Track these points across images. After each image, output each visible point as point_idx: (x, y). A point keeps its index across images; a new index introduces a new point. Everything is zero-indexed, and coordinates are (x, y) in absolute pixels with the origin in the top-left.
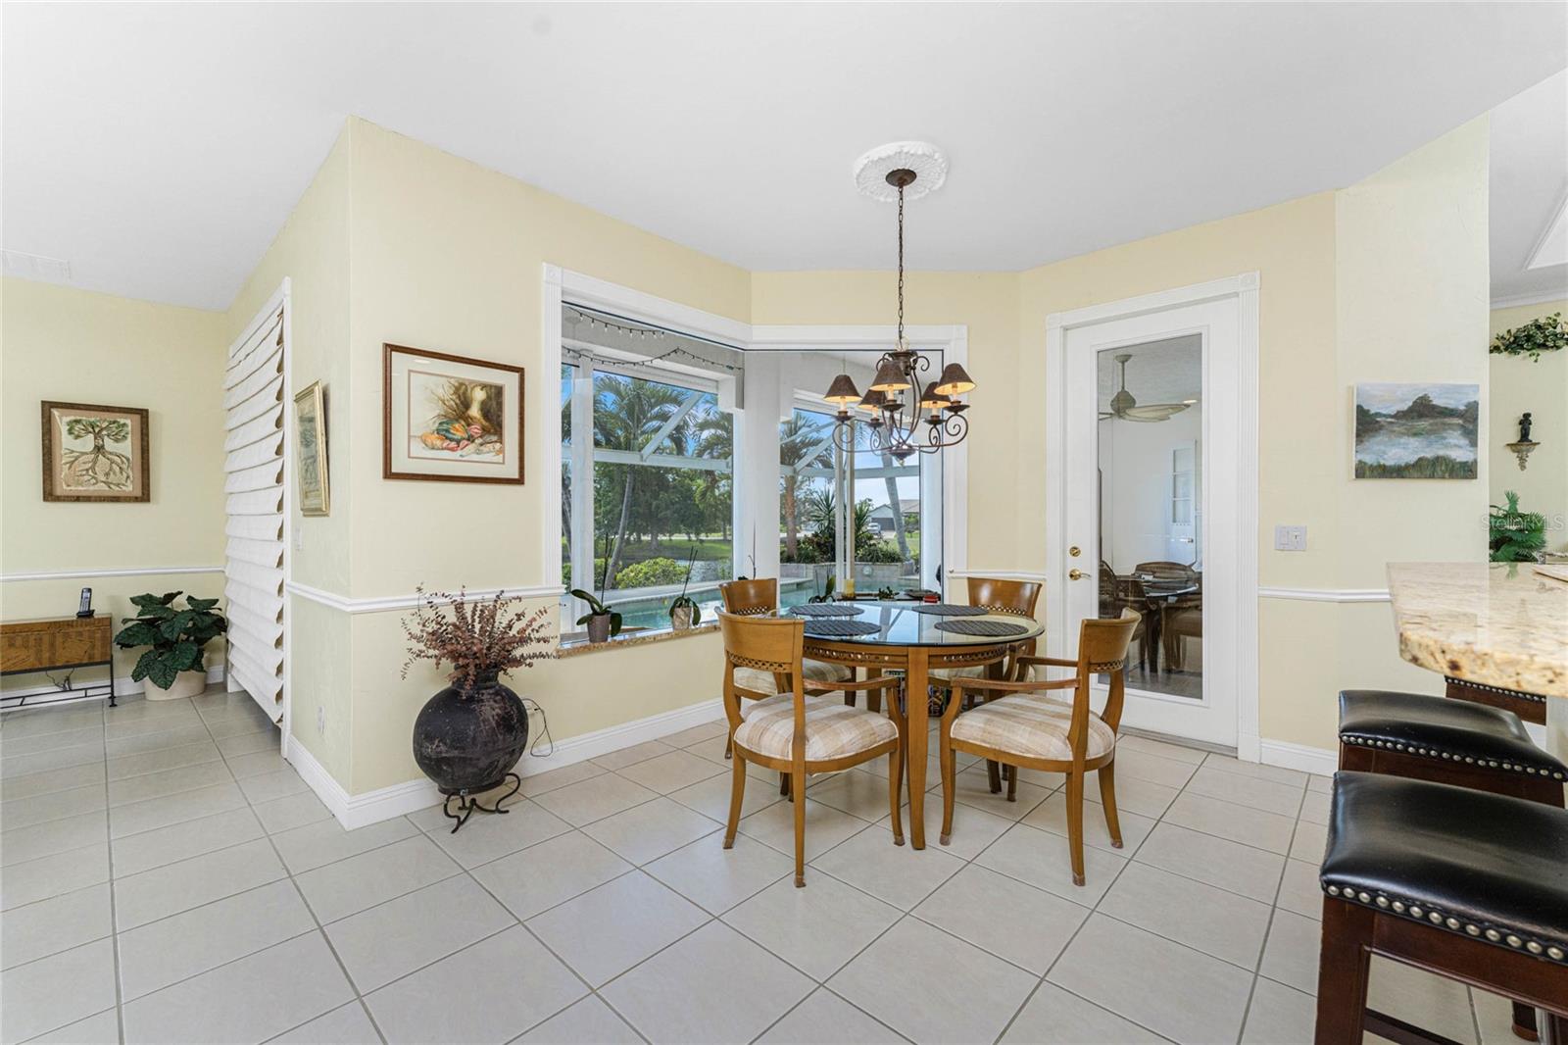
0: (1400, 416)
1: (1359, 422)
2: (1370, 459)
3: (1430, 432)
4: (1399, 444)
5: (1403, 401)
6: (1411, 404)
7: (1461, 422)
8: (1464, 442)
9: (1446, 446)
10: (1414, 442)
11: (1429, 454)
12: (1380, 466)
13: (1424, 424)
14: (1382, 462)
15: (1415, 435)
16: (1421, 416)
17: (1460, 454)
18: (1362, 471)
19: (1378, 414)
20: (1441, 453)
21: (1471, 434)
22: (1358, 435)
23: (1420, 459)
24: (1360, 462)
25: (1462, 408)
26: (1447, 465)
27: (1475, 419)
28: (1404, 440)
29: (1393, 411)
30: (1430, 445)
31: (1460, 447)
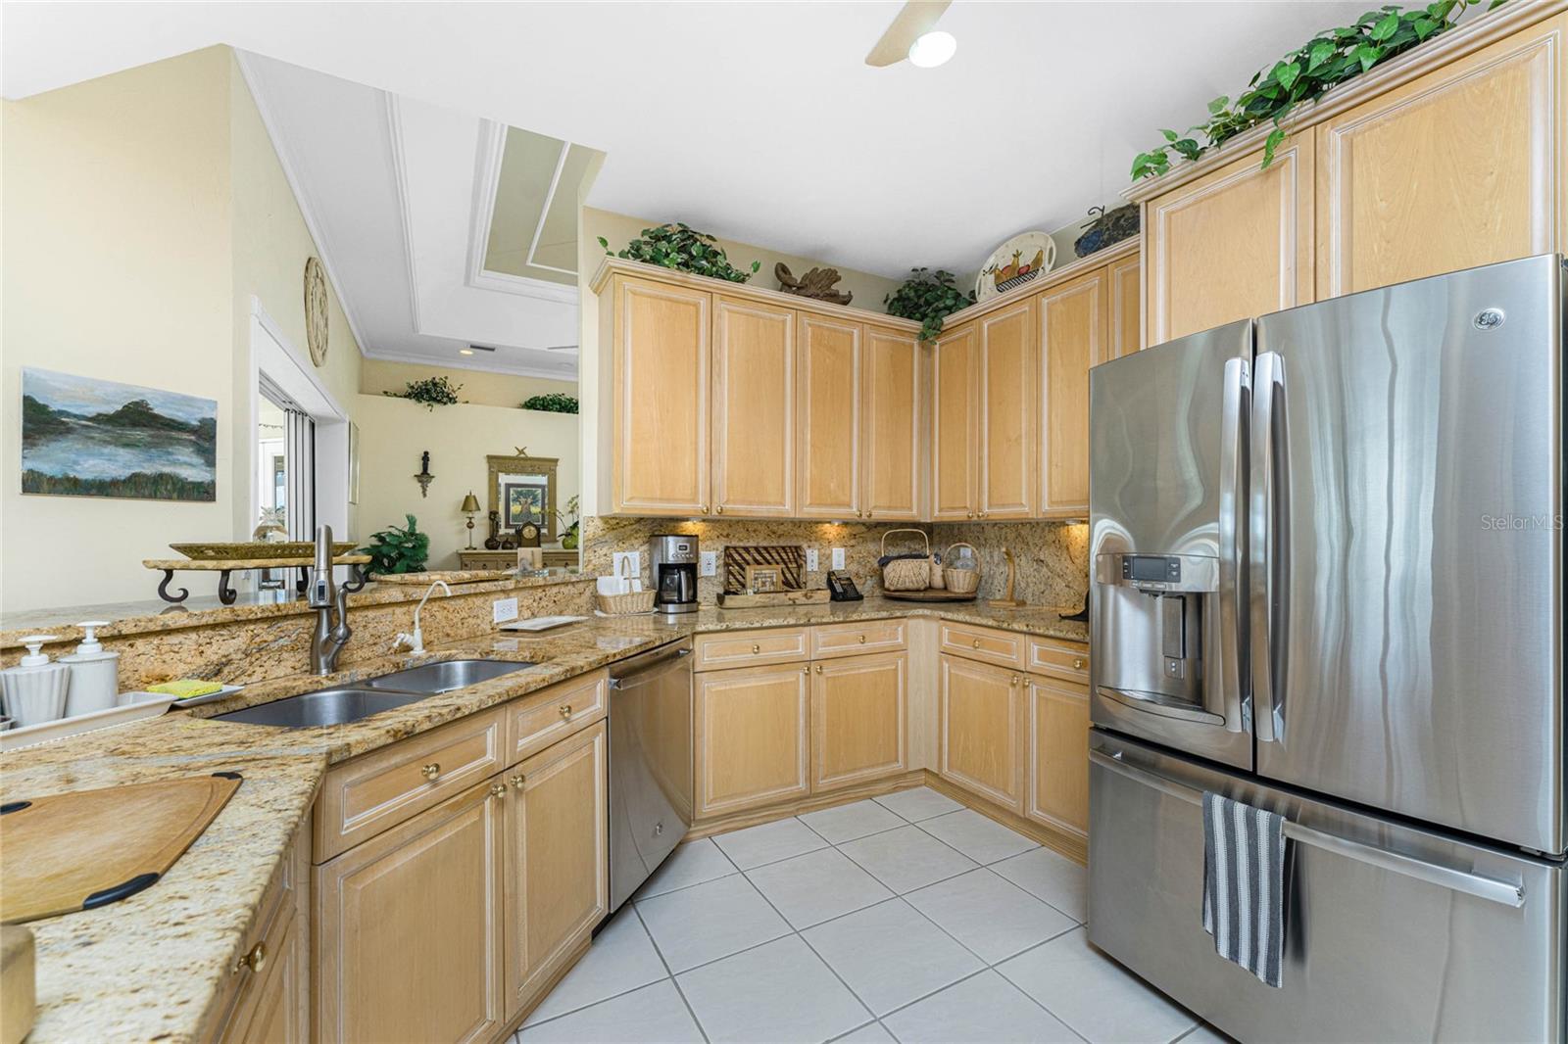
0: (100, 419)
1: (27, 419)
2: (48, 468)
3: (148, 446)
4: (102, 454)
5: (108, 403)
6: (120, 408)
7: (193, 438)
8: (197, 460)
9: (175, 463)
10: (124, 454)
11: (149, 469)
12: (68, 479)
13: (139, 434)
14: (72, 475)
15: (126, 445)
16: (135, 424)
17: (194, 474)
18: (33, 484)
19: (61, 413)
20: (167, 470)
21: (208, 454)
22: (25, 437)
23: (134, 475)
24: (31, 472)
25: (195, 423)
26: (173, 483)
27: (212, 438)
28: (108, 450)
29: (92, 411)
30: (150, 460)
31: (191, 465)
